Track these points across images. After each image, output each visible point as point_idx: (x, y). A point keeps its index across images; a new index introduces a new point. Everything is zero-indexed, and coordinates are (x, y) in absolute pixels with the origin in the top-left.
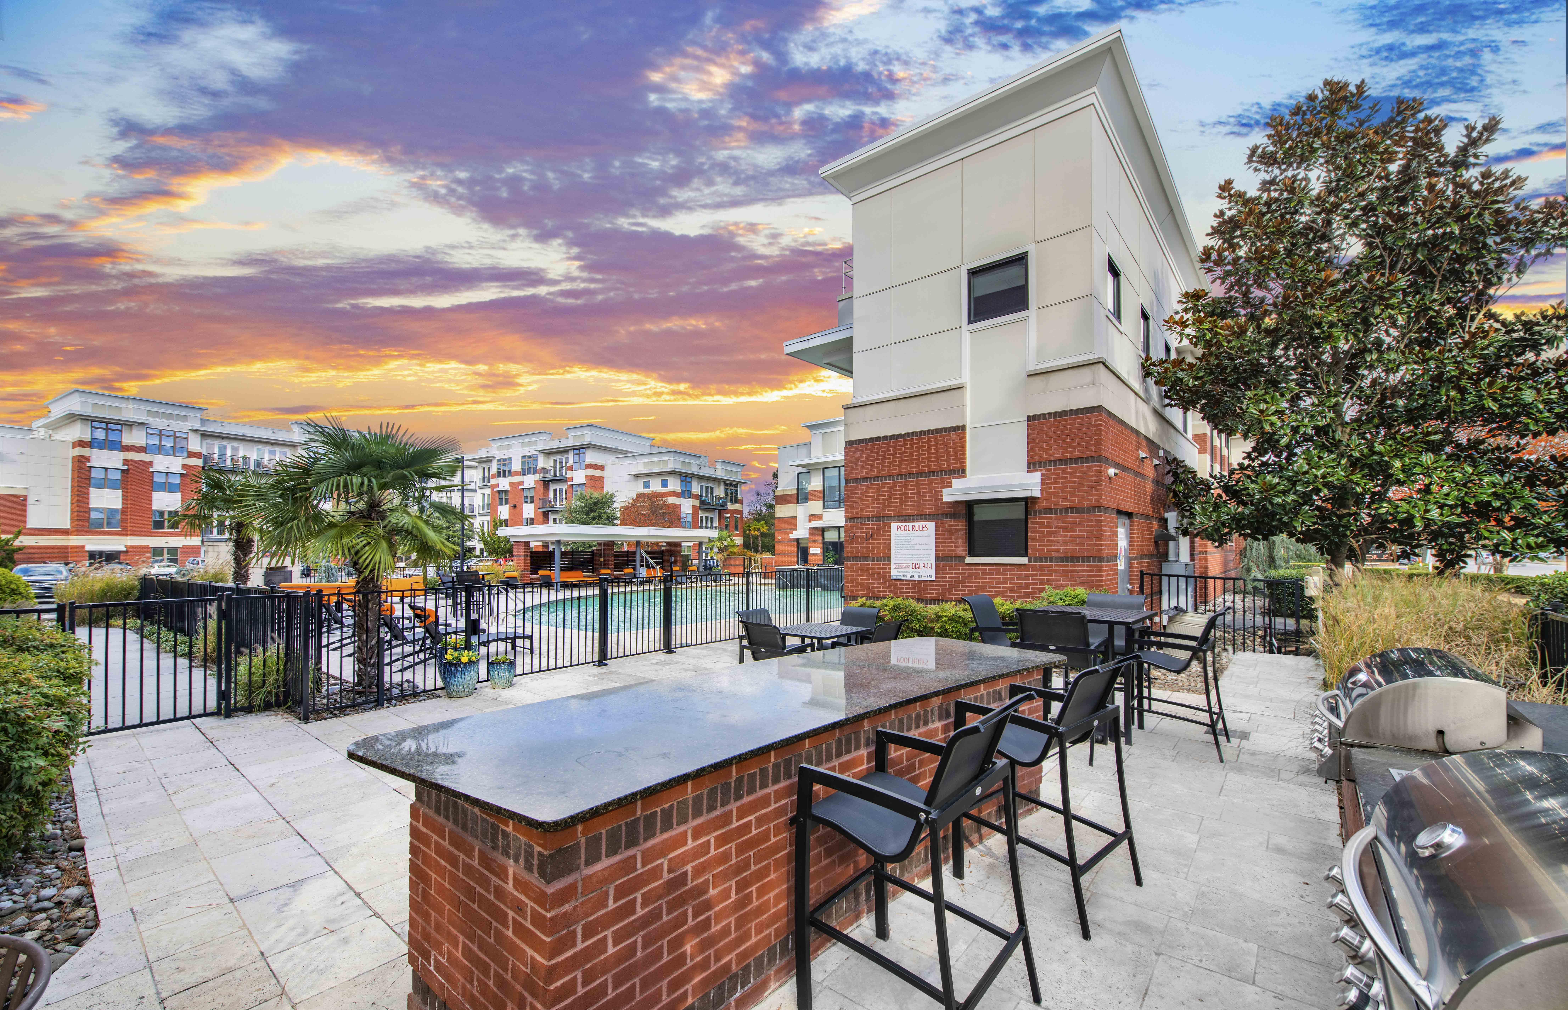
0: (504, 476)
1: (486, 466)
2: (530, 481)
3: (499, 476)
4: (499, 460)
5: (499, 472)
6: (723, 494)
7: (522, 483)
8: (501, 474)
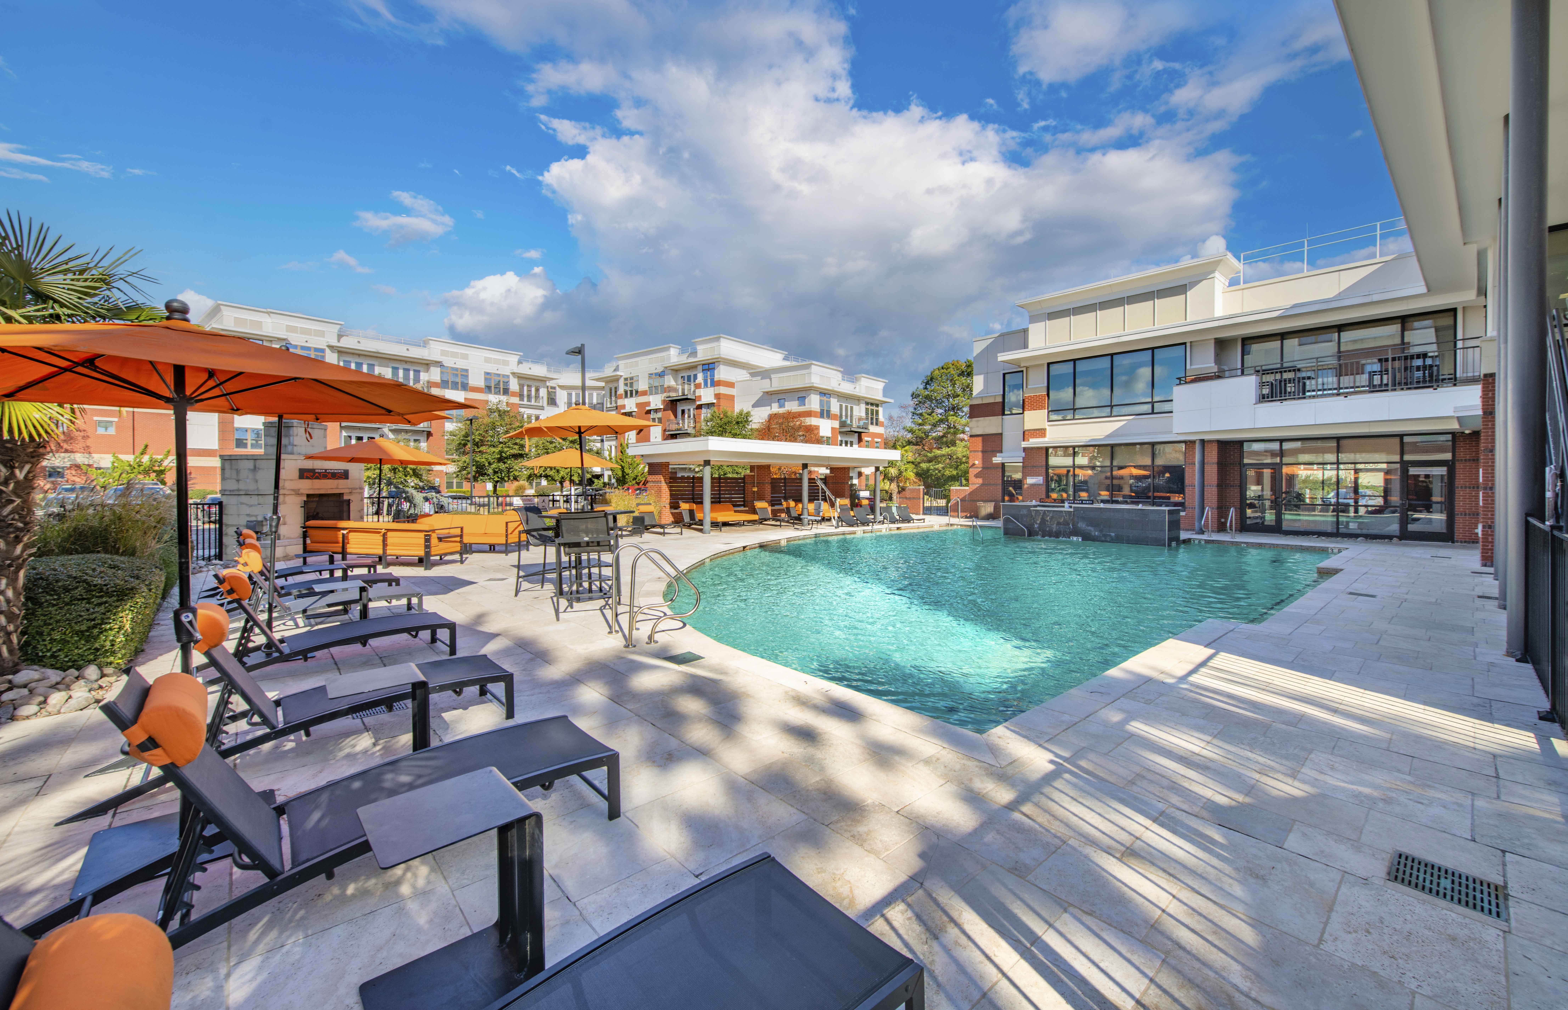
0: (631, 396)
1: (613, 385)
2: (656, 401)
3: (626, 396)
4: (626, 379)
5: (626, 392)
6: (863, 414)
7: (648, 404)
8: (630, 394)
